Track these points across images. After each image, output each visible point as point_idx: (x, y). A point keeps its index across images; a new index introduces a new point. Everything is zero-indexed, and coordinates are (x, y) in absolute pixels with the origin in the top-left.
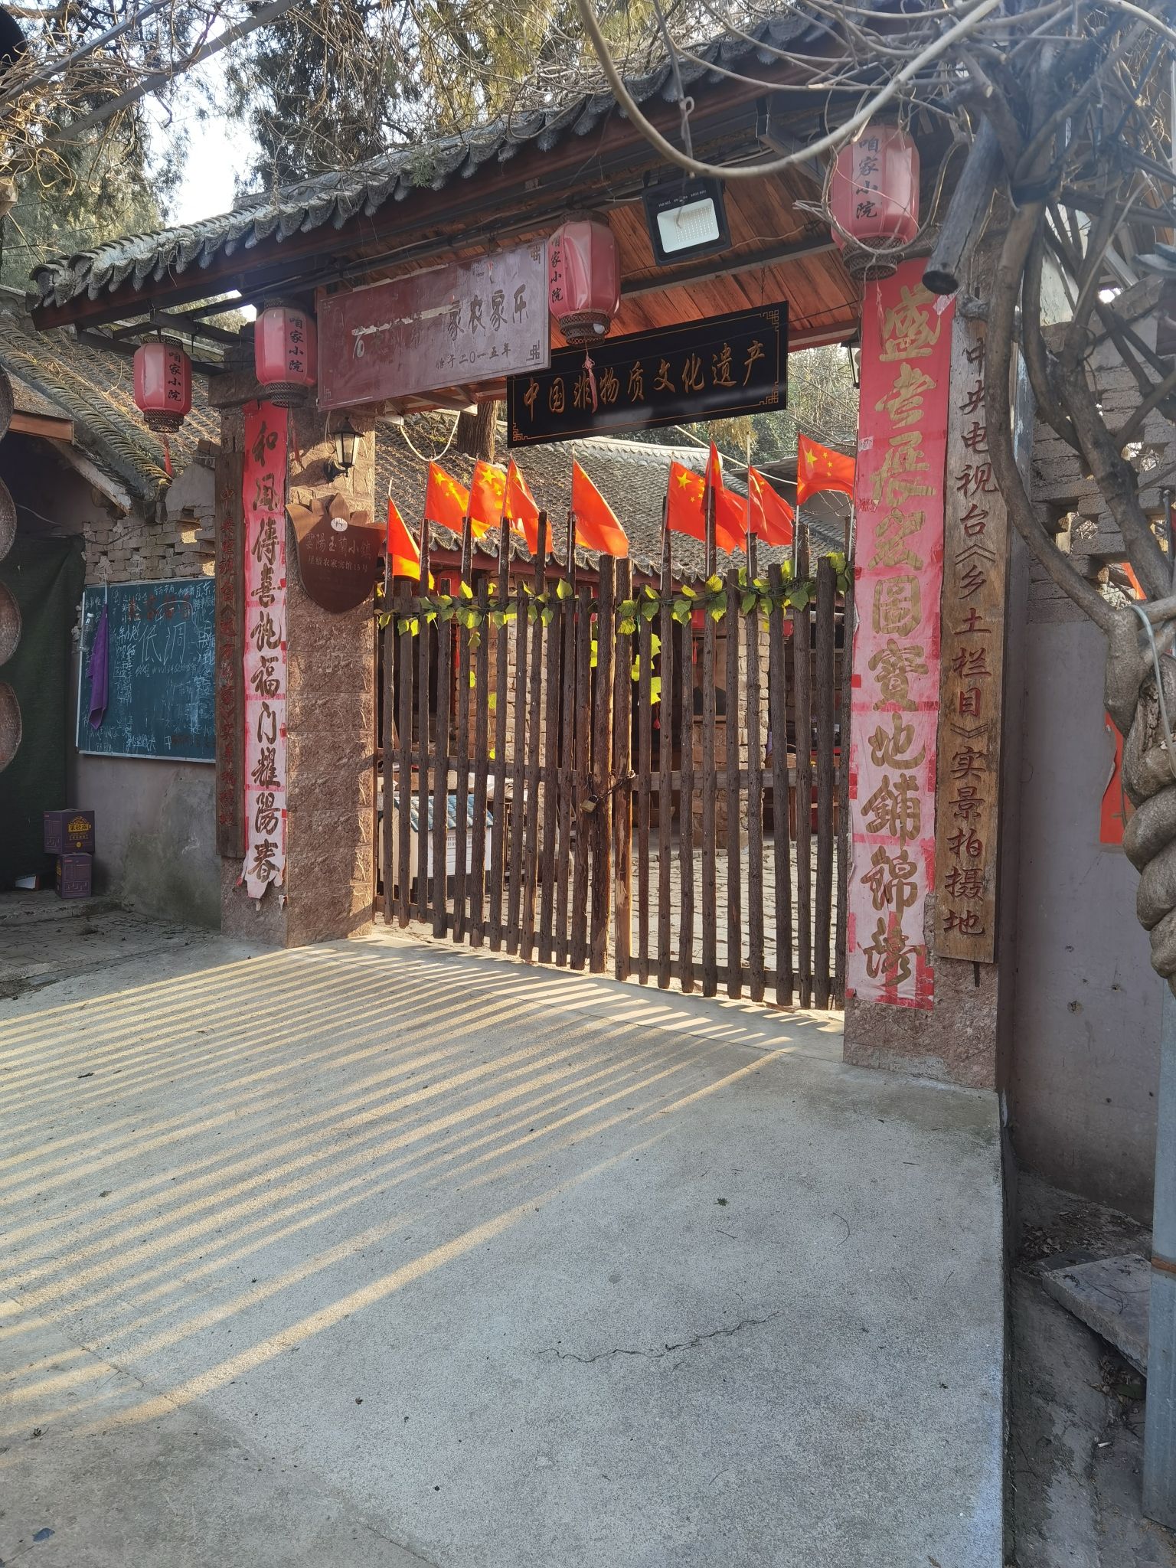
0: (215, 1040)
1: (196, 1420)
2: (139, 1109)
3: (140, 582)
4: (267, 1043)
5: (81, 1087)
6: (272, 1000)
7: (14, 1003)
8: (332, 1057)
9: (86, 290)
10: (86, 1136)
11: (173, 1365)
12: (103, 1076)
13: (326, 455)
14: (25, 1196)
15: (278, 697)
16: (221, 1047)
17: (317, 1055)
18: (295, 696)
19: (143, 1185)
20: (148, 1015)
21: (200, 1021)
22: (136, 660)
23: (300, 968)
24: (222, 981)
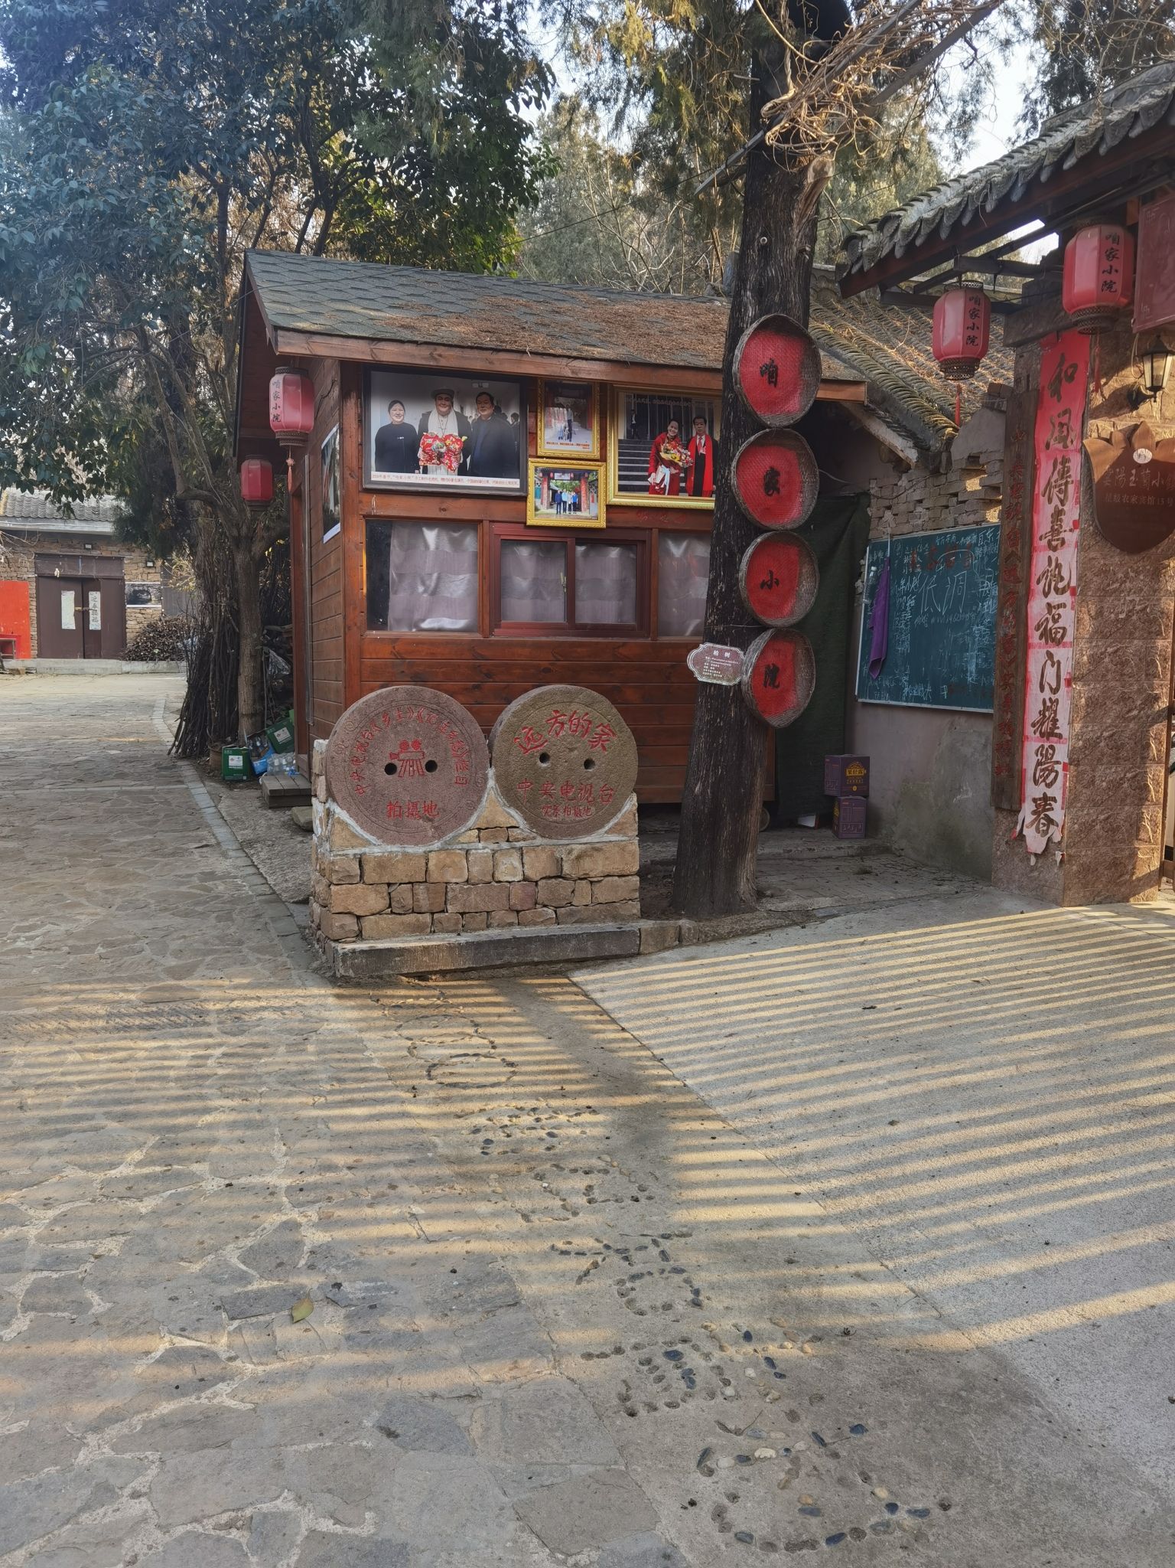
0: (991, 991)
1: (995, 1366)
2: (920, 1048)
3: (923, 534)
4: (1046, 1002)
5: (866, 1017)
6: (1049, 959)
7: (802, 931)
8: (1120, 1027)
9: (893, 250)
10: (872, 1065)
11: (968, 1305)
12: (884, 1010)
13: (1131, 380)
14: (822, 1109)
15: (1065, 645)
16: (998, 1000)
17: (1102, 1023)
18: (1083, 644)
19: (929, 1122)
20: (923, 958)
21: (975, 970)
22: (915, 610)
23: (1077, 929)
24: (995, 933)
